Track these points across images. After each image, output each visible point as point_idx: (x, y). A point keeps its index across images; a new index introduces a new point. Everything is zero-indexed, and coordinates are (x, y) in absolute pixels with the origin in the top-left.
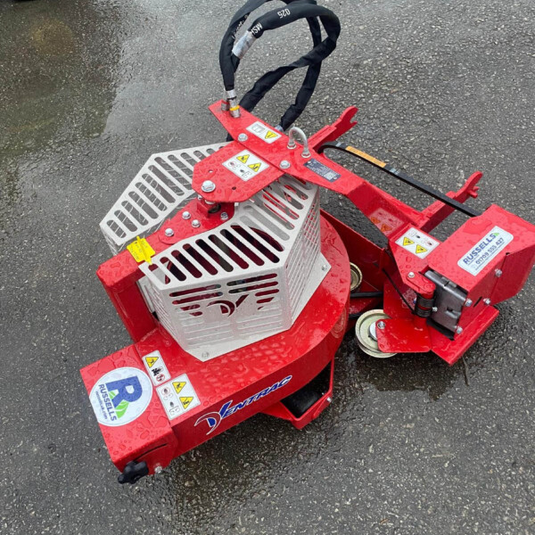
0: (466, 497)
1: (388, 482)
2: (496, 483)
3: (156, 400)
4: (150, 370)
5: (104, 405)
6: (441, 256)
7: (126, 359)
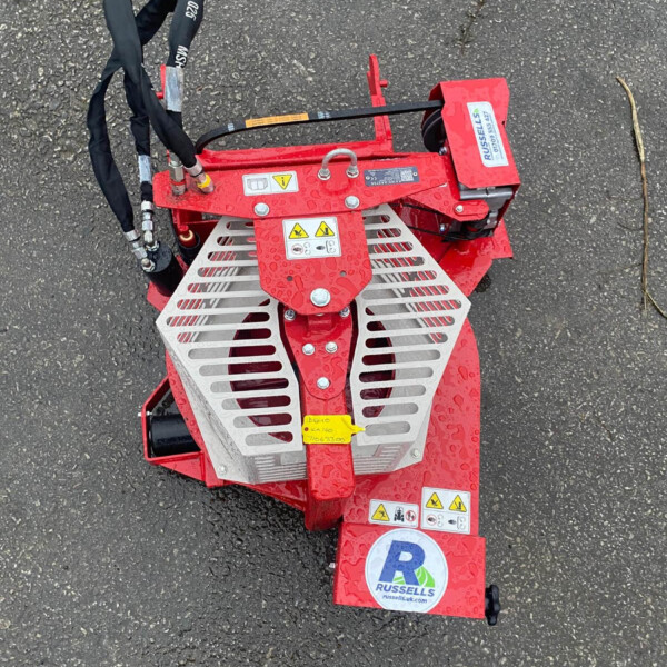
0: (601, 342)
1: (555, 389)
2: (604, 312)
3: (439, 536)
4: (392, 522)
5: (409, 596)
7: (360, 540)
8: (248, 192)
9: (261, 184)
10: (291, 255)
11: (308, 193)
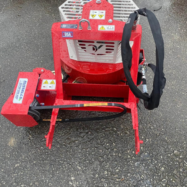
6: (35, 78)
8: (114, 26)
9: (109, 28)
10: (104, 12)
11: (96, 24)
